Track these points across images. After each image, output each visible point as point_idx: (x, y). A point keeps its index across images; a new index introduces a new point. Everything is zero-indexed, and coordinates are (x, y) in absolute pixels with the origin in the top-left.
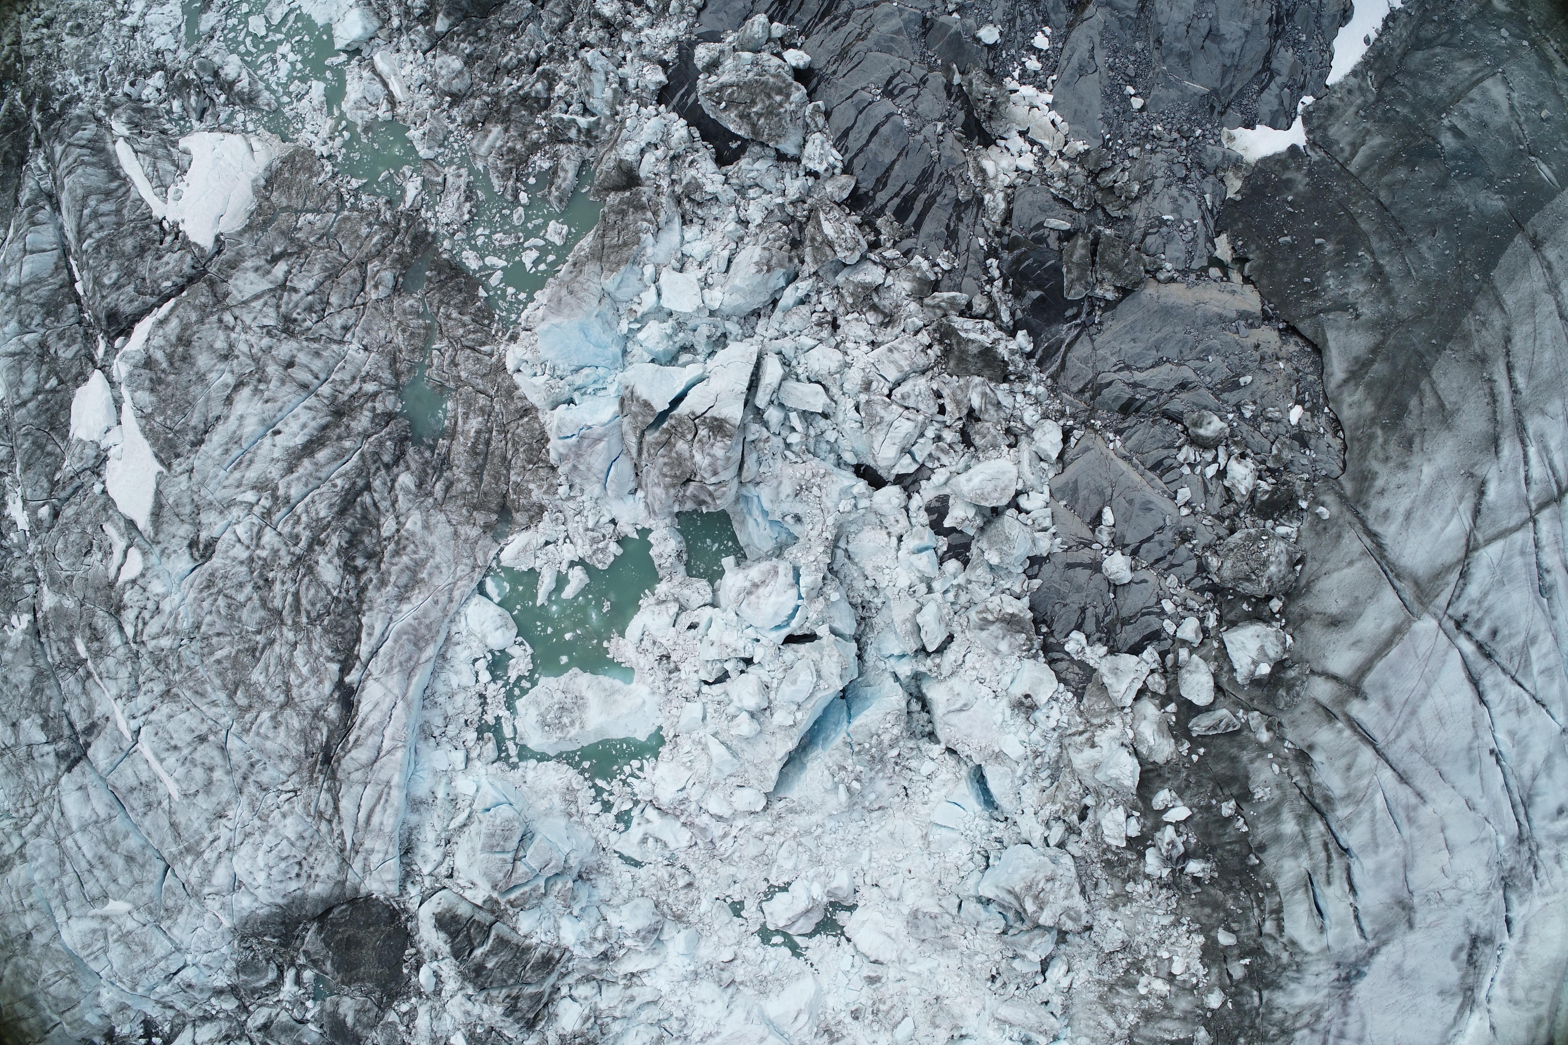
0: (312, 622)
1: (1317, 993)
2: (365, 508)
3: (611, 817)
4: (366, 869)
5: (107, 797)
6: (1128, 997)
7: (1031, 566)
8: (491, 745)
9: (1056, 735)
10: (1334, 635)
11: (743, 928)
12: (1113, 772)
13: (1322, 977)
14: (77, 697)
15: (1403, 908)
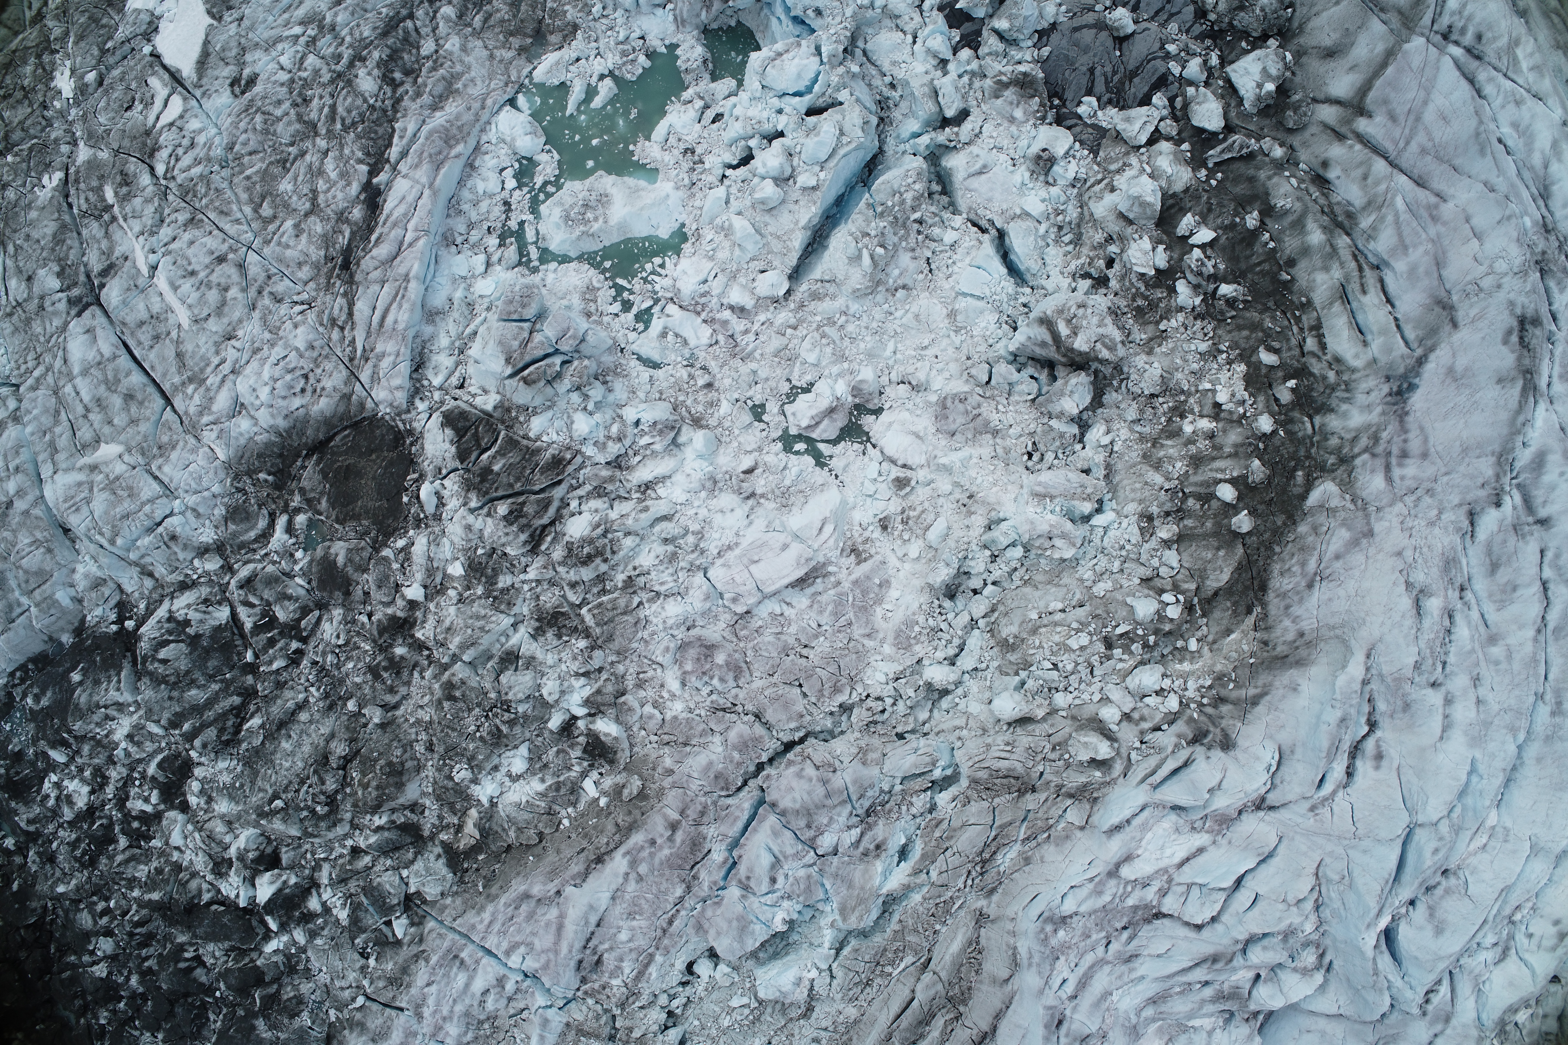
0: (346, 129)
1: (1370, 412)
2: (406, 32)
3: (630, 316)
4: (375, 378)
5: (114, 339)
6: (1173, 447)
7: (1040, 39)
8: (513, 248)
9: (1075, 191)
10: (1332, 64)
11: (764, 434)
12: (1135, 191)
13: (1373, 394)
14: (98, 242)
15: (1444, 308)
